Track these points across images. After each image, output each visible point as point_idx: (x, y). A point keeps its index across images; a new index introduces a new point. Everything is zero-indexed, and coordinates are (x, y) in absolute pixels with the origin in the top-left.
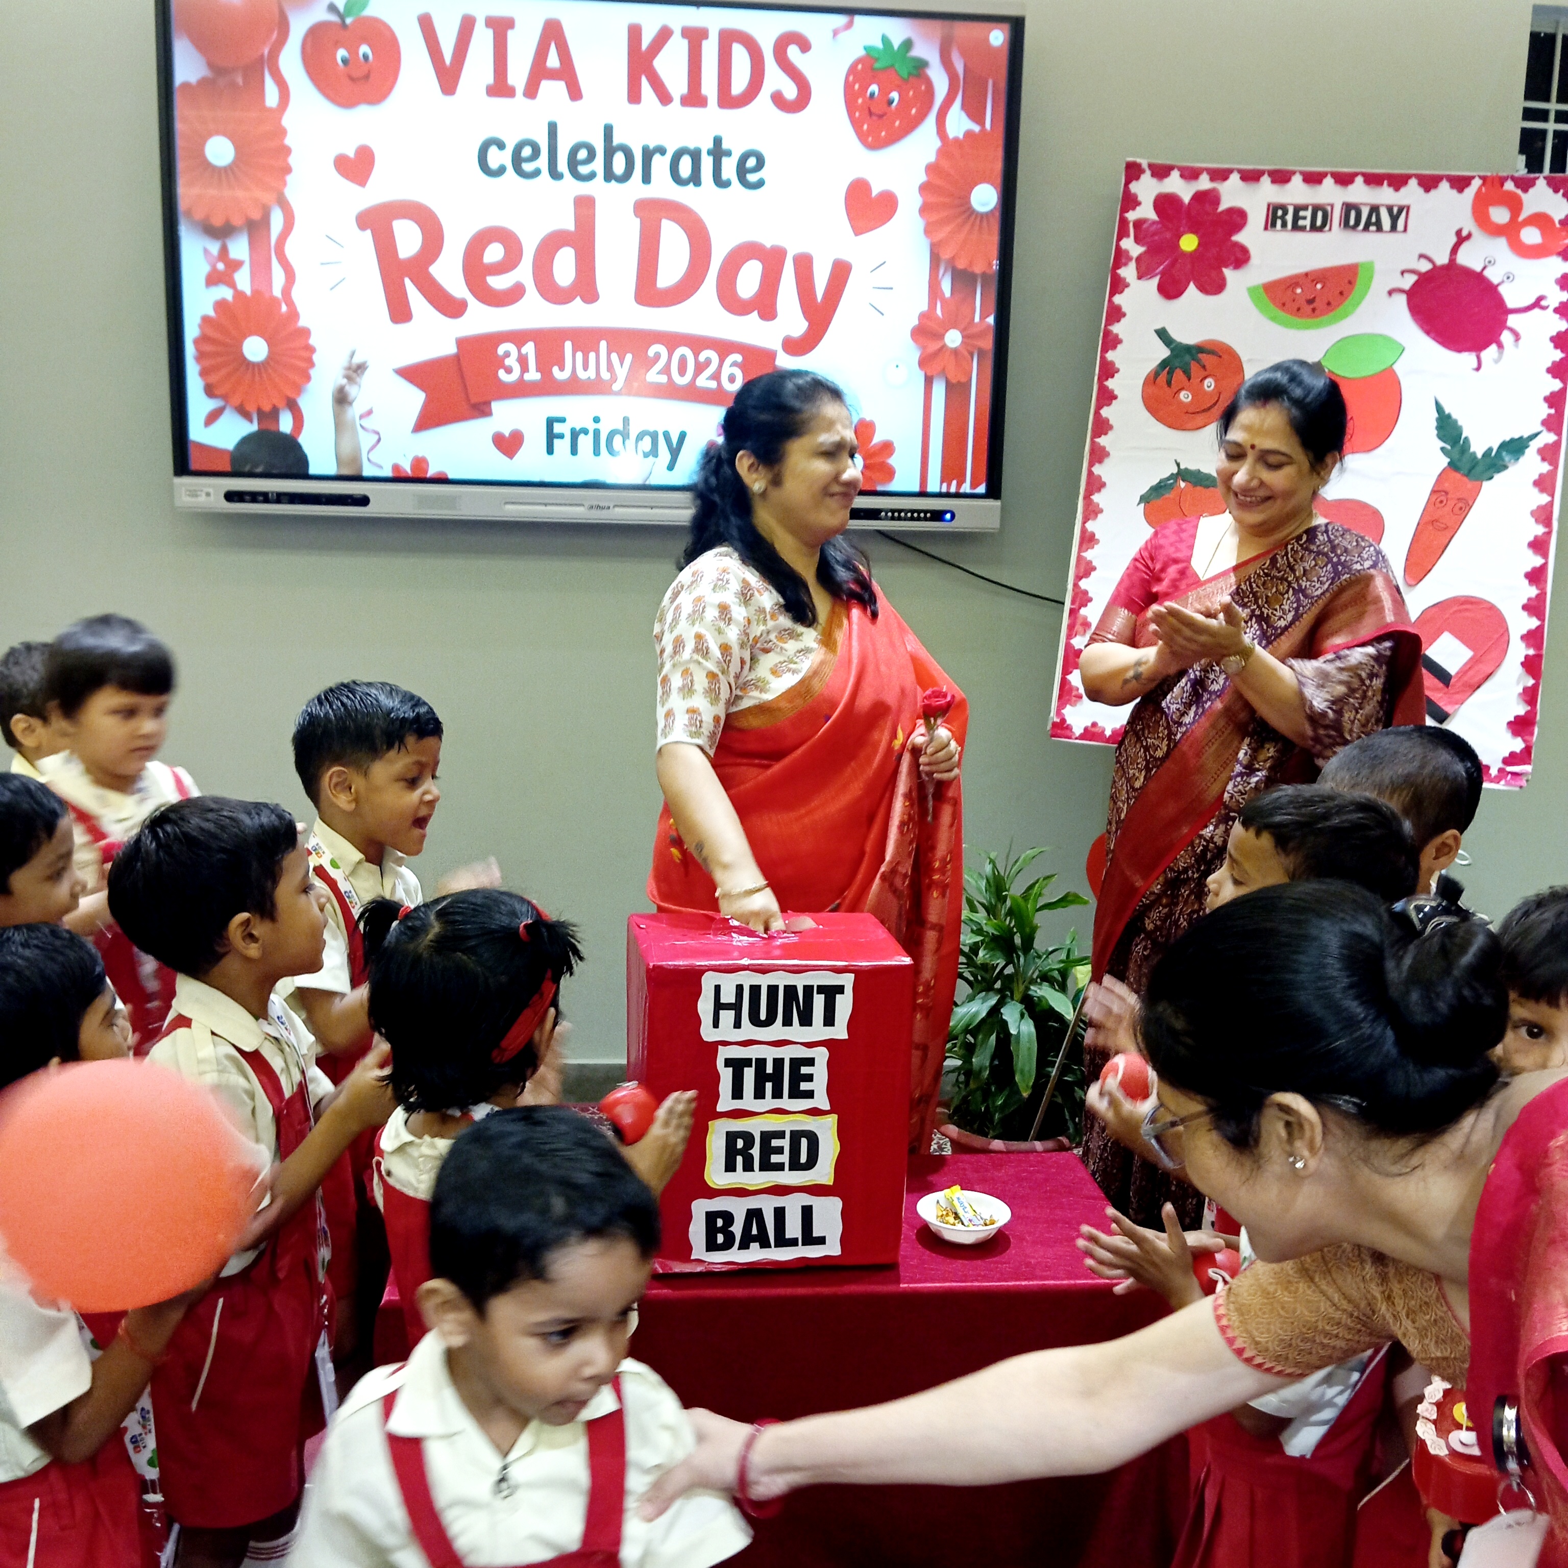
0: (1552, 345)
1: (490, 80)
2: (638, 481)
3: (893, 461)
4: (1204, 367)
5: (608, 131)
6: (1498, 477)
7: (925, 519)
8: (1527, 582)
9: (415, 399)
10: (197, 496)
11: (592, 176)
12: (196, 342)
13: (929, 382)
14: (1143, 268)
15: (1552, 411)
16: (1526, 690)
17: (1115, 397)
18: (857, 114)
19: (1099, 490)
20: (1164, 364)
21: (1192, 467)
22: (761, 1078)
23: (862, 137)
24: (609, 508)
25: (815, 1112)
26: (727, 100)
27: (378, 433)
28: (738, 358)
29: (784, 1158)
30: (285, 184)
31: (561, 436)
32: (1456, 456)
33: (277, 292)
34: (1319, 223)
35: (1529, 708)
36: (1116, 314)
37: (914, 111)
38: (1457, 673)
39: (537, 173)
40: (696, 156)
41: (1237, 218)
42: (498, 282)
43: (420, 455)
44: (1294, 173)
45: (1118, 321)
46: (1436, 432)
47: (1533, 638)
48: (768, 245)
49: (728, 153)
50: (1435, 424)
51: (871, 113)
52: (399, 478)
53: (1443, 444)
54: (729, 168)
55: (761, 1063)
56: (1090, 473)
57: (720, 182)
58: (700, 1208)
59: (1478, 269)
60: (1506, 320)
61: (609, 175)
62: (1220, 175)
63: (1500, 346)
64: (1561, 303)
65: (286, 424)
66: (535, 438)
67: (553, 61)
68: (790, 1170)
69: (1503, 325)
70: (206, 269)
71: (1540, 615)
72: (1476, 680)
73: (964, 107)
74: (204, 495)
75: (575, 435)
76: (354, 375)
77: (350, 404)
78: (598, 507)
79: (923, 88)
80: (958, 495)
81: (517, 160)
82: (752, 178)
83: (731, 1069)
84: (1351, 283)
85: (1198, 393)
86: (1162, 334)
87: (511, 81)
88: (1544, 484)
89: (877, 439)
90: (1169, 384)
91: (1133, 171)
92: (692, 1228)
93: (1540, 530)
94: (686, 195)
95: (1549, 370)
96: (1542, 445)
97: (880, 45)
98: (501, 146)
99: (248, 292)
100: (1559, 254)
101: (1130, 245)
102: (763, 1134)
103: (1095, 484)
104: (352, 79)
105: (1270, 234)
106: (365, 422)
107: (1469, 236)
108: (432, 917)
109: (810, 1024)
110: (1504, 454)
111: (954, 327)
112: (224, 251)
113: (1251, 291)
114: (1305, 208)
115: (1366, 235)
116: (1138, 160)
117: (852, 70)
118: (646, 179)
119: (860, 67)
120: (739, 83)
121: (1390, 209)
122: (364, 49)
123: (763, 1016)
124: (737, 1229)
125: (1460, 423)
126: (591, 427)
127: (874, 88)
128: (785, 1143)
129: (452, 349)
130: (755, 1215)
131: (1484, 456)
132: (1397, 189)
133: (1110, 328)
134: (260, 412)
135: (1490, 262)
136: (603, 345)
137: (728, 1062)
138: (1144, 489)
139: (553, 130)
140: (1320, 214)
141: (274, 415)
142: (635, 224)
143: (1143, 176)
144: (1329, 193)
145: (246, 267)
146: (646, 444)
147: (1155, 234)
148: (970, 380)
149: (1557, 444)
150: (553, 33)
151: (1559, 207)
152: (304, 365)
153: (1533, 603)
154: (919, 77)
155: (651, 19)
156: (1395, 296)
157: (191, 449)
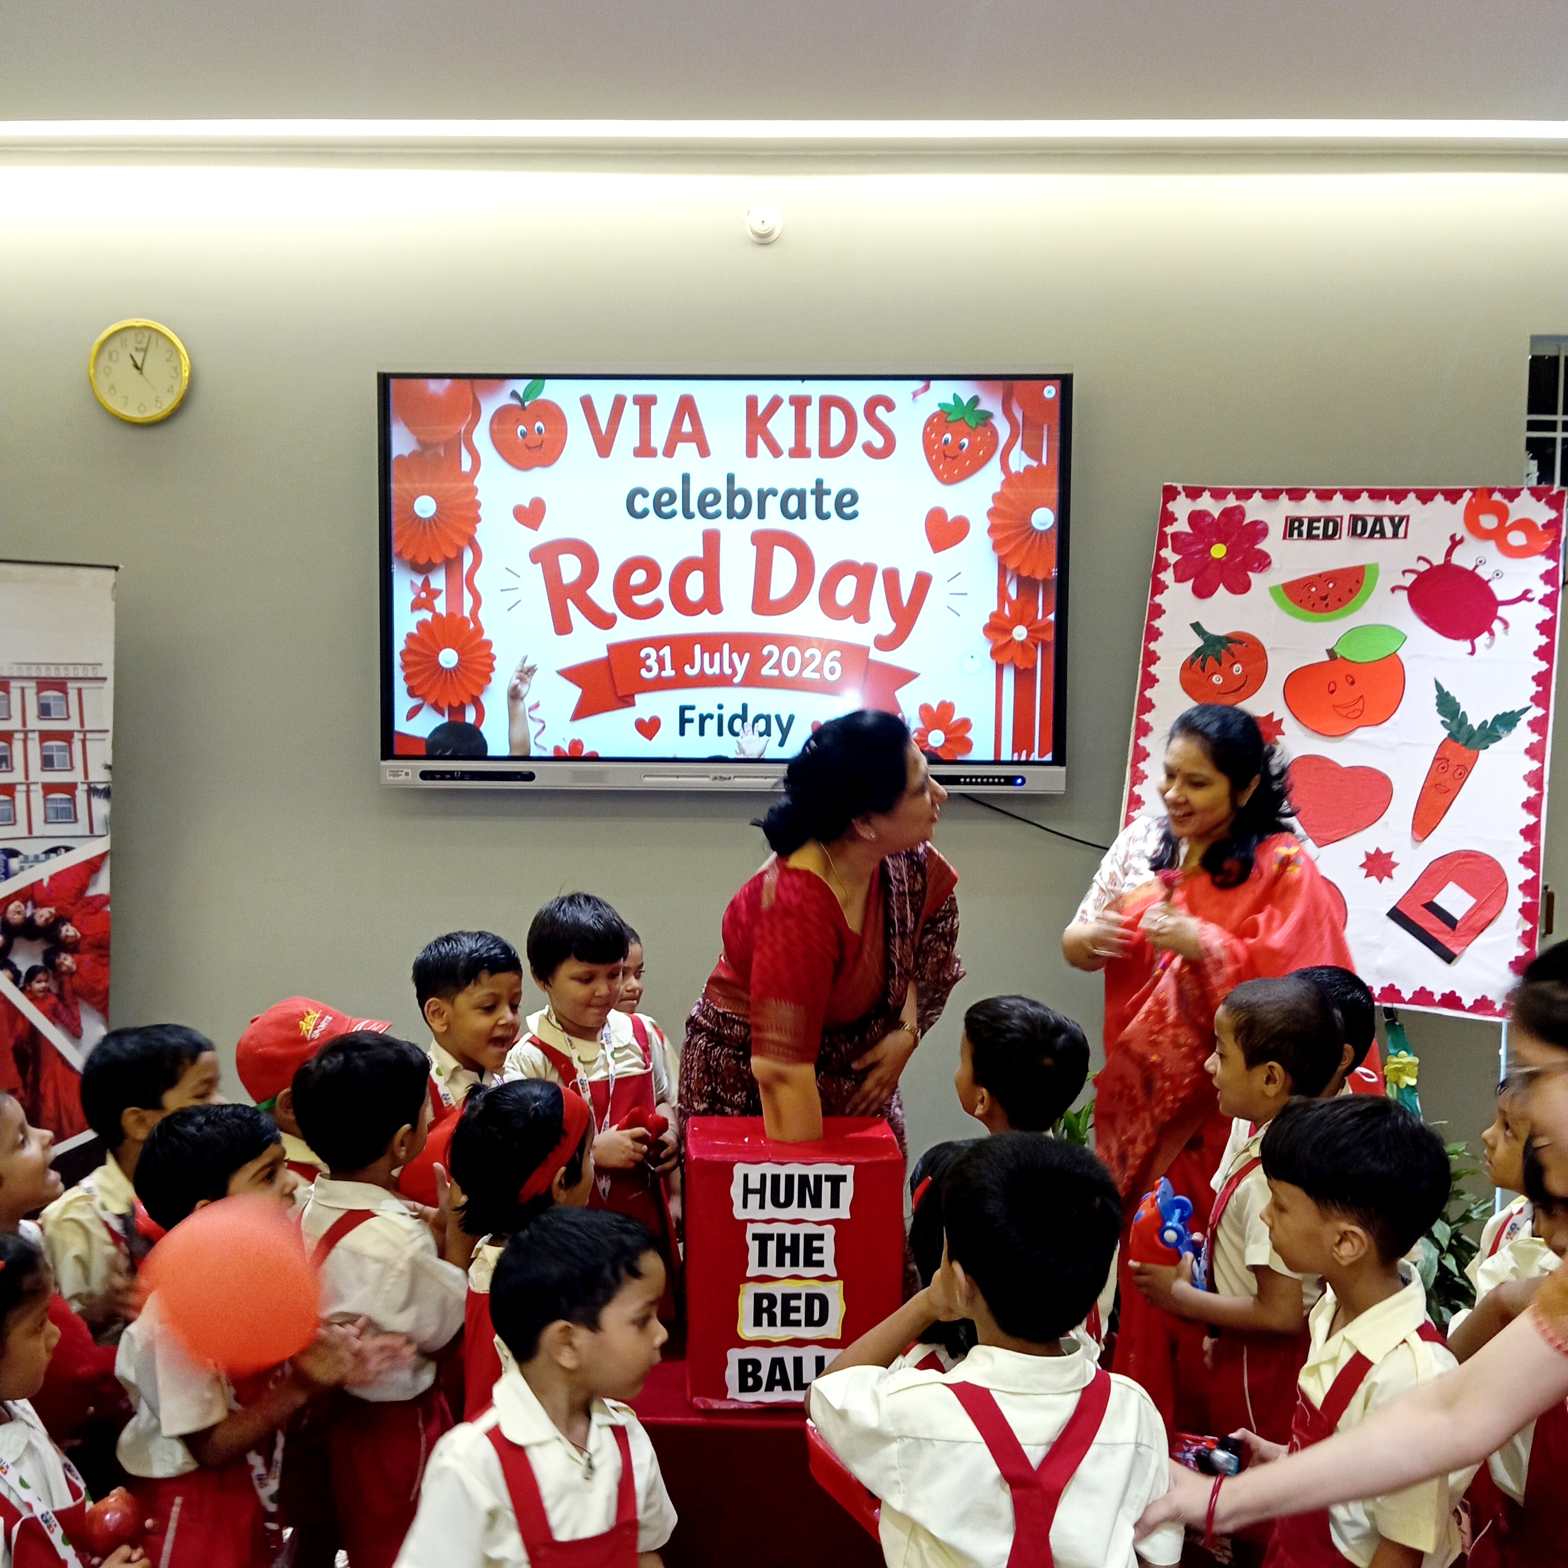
0: (1538, 632)
1: (637, 444)
2: (755, 756)
3: (970, 735)
4: (1233, 656)
5: (731, 479)
6: (1492, 747)
7: (999, 784)
8: (1522, 838)
9: (574, 693)
10: (398, 776)
11: (717, 514)
12: (402, 654)
13: (1000, 669)
14: (1179, 574)
15: (1540, 689)
16: (1524, 932)
17: (1157, 681)
18: (934, 457)
19: (1144, 760)
20: (1198, 652)
22: (781, 1250)
23: (938, 475)
24: (730, 778)
25: (824, 1278)
26: (827, 451)
27: (543, 722)
28: (837, 654)
29: (801, 1316)
30: (476, 530)
31: (691, 721)
32: (1455, 728)
33: (467, 613)
34: (1330, 532)
35: (1528, 950)
36: (1157, 611)
37: (981, 453)
38: (1463, 918)
39: (673, 514)
40: (801, 495)
41: (1259, 530)
42: (642, 600)
43: (577, 738)
44: (1308, 491)
45: (1160, 617)
46: (1436, 708)
47: (1528, 887)
48: (862, 563)
49: (828, 492)
50: (1436, 701)
51: (946, 456)
52: (558, 757)
53: (1443, 719)
54: (829, 504)
55: (781, 1237)
56: (1136, 745)
57: (822, 515)
58: (734, 1356)
59: (1471, 568)
60: (1496, 611)
62: (1244, 494)
63: (1492, 634)
64: (1545, 596)
65: (470, 717)
66: (670, 723)
67: (687, 427)
68: (807, 1325)
69: (1494, 616)
70: (413, 597)
71: (1535, 868)
72: (1480, 923)
73: (1023, 448)
74: (403, 774)
75: (703, 719)
76: (526, 676)
77: (522, 699)
78: (721, 778)
79: (989, 434)
80: (1027, 763)
81: (658, 505)
82: (848, 510)
83: (757, 1243)
84: (1359, 582)
85: (1228, 675)
86: (1196, 627)
87: (653, 444)
88: (1534, 752)
89: (957, 717)
90: (1203, 669)
91: (1170, 493)
92: (727, 1373)
93: (1532, 792)
94: (794, 527)
95: (1535, 654)
96: (1531, 718)
97: (952, 402)
98: (645, 494)
99: (444, 614)
100: (1542, 553)
101: (1169, 554)
102: (783, 1295)
103: (1142, 755)
104: (529, 448)
105: (1288, 542)
106: (533, 714)
107: (1462, 541)
109: (820, 1206)
110: (1497, 726)
111: (1021, 623)
112: (426, 583)
113: (1272, 590)
114: (1318, 520)
115: (1371, 541)
116: (1174, 484)
117: (929, 422)
118: (762, 515)
119: (935, 420)
120: (837, 436)
121: (1392, 519)
122: (539, 424)
123: (782, 1199)
124: (764, 1374)
125: (1458, 700)
126: (716, 712)
127: (948, 436)
128: (801, 1303)
129: (604, 654)
130: (777, 1363)
131: (1480, 727)
132: (1398, 503)
133: (1152, 623)
134: (450, 707)
135: (1481, 562)
136: (726, 647)
137: (755, 1237)
139: (686, 479)
140: (1331, 525)
141: (461, 709)
142: (752, 551)
143: (1178, 497)
144: (1339, 507)
145: (443, 595)
146: (761, 725)
147: (1190, 544)
148: (1035, 667)
149: (1545, 717)
150: (687, 406)
151: (1542, 514)
152: (488, 669)
153: (1529, 857)
154: (985, 425)
155: (765, 391)
156: (1397, 592)
157: (395, 738)
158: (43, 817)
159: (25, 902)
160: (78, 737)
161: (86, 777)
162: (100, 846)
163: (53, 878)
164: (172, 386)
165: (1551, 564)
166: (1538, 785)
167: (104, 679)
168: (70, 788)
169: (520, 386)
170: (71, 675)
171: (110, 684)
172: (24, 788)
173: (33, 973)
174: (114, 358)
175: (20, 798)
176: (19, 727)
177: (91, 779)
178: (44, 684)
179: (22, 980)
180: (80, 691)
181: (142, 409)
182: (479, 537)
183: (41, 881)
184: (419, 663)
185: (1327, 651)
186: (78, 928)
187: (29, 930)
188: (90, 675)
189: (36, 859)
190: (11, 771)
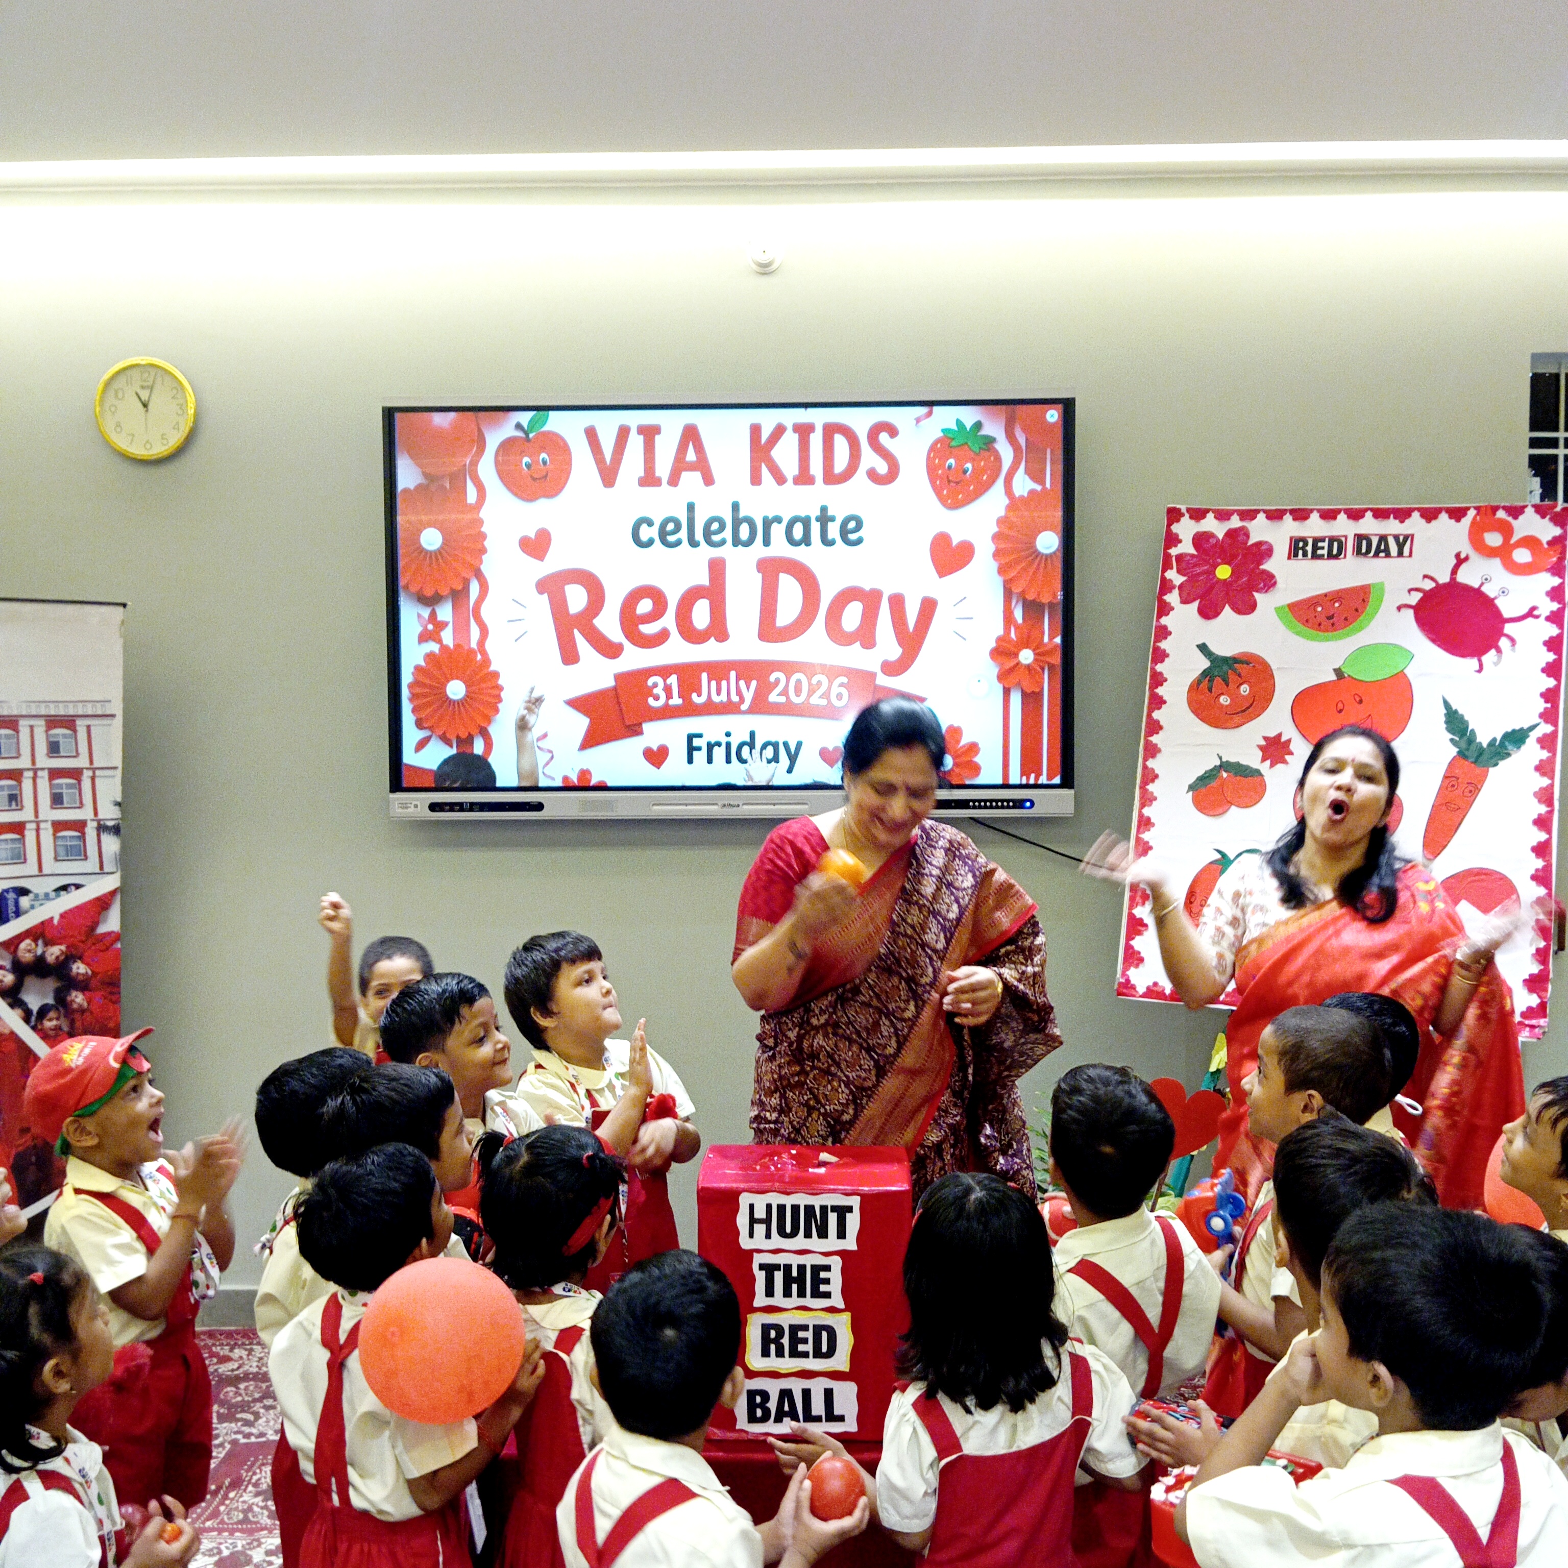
0: (1545, 648)
1: (642, 474)
2: (764, 783)
3: (977, 759)
4: (1240, 675)
5: (735, 507)
6: (1502, 764)
7: (1008, 807)
8: (1533, 855)
9: (581, 723)
10: (407, 808)
11: (723, 542)
12: (410, 686)
13: (1007, 692)
14: (1185, 594)
16: (1538, 950)
17: (1165, 702)
18: (938, 482)
19: (1153, 781)
20: (1205, 673)
21: (1233, 760)
22: (788, 1281)
23: (943, 500)
24: (739, 806)
25: (832, 1310)
26: (831, 478)
27: (551, 752)
28: (844, 680)
29: (809, 1347)
30: (481, 562)
31: (699, 749)
32: (1463, 745)
33: (474, 645)
34: (1335, 552)
35: (1542, 967)
36: (1163, 632)
37: (985, 477)
39: (678, 543)
40: (806, 522)
41: (1264, 551)
42: (648, 629)
43: (585, 768)
44: (1312, 511)
45: (1166, 638)
46: (1445, 726)
47: (1541, 904)
48: (867, 589)
49: (832, 519)
50: (1444, 719)
51: (949, 481)
52: (567, 787)
53: (1451, 736)
54: (833, 530)
55: (788, 1268)
56: (1145, 767)
57: (827, 542)
59: (1476, 586)
60: (1503, 628)
61: (736, 542)
62: (1248, 515)
63: (1499, 651)
64: (1552, 612)
65: (478, 747)
66: (678, 751)
67: (691, 456)
68: (814, 1357)
69: (1500, 633)
70: (420, 629)
71: (1548, 885)
73: (1027, 471)
74: (412, 806)
75: (710, 747)
76: (533, 707)
77: (530, 729)
78: (730, 805)
79: (992, 459)
80: (1036, 786)
81: (663, 534)
82: (853, 537)
83: (763, 1273)
84: (1365, 601)
85: (1235, 697)
86: (1203, 648)
87: (657, 474)
88: (1544, 768)
89: (964, 741)
90: (1210, 690)
91: (1174, 515)
93: (1543, 809)
94: (799, 554)
95: (1543, 670)
96: (1540, 735)
97: (955, 428)
98: (650, 523)
99: (451, 646)
100: (1548, 570)
101: (1174, 576)
102: (791, 1326)
103: (1150, 776)
104: (534, 479)
105: (1293, 562)
106: (540, 744)
107: (1467, 558)
108: (523, 1149)
109: (826, 1236)
110: (1507, 743)
111: (1027, 646)
112: (433, 615)
113: (1278, 610)
114: (1322, 540)
115: (1376, 560)
116: (1178, 506)
117: (933, 448)
118: (767, 542)
119: (939, 445)
120: (841, 462)
121: (1396, 537)
122: (544, 456)
123: (788, 1230)
124: (772, 1405)
125: (1466, 718)
126: (724, 740)
127: (952, 461)
128: (809, 1335)
129: (611, 683)
130: (786, 1394)
131: (1488, 745)
132: (1402, 522)
133: (1159, 644)
134: (458, 737)
135: (1486, 579)
136: (733, 674)
137: (762, 1267)
138: (1192, 780)
139: (691, 508)
140: (1336, 544)
141: (470, 740)
142: (757, 579)
143: (1182, 519)
144: (1343, 527)
145: (450, 626)
146: (769, 752)
147: (1195, 565)
148: (1042, 689)
149: (1554, 734)
150: (691, 435)
151: (1547, 531)
152: (494, 701)
153: (1540, 874)
154: (988, 450)
155: (768, 419)
156: (1403, 610)
157: (404, 771)
158: (53, 855)
159: (35, 941)
160: (87, 774)
161: (96, 814)
162: (111, 883)
163: (62, 916)
164: (178, 423)
165: (1556, 581)
166: (1549, 802)
167: (113, 716)
168: (79, 826)
169: (525, 418)
170: (80, 712)
171: (118, 722)
172: (34, 826)
173: (43, 1011)
174: (120, 395)
175: (30, 836)
176: (29, 766)
177: (100, 816)
178: (53, 722)
179: (33, 1019)
180: (89, 727)
181: (148, 446)
182: (483, 568)
183: (52, 919)
184: (425, 696)
185: (1335, 670)
186: (88, 964)
187: (39, 968)
188: (99, 712)
189: (47, 896)
190: (21, 809)
